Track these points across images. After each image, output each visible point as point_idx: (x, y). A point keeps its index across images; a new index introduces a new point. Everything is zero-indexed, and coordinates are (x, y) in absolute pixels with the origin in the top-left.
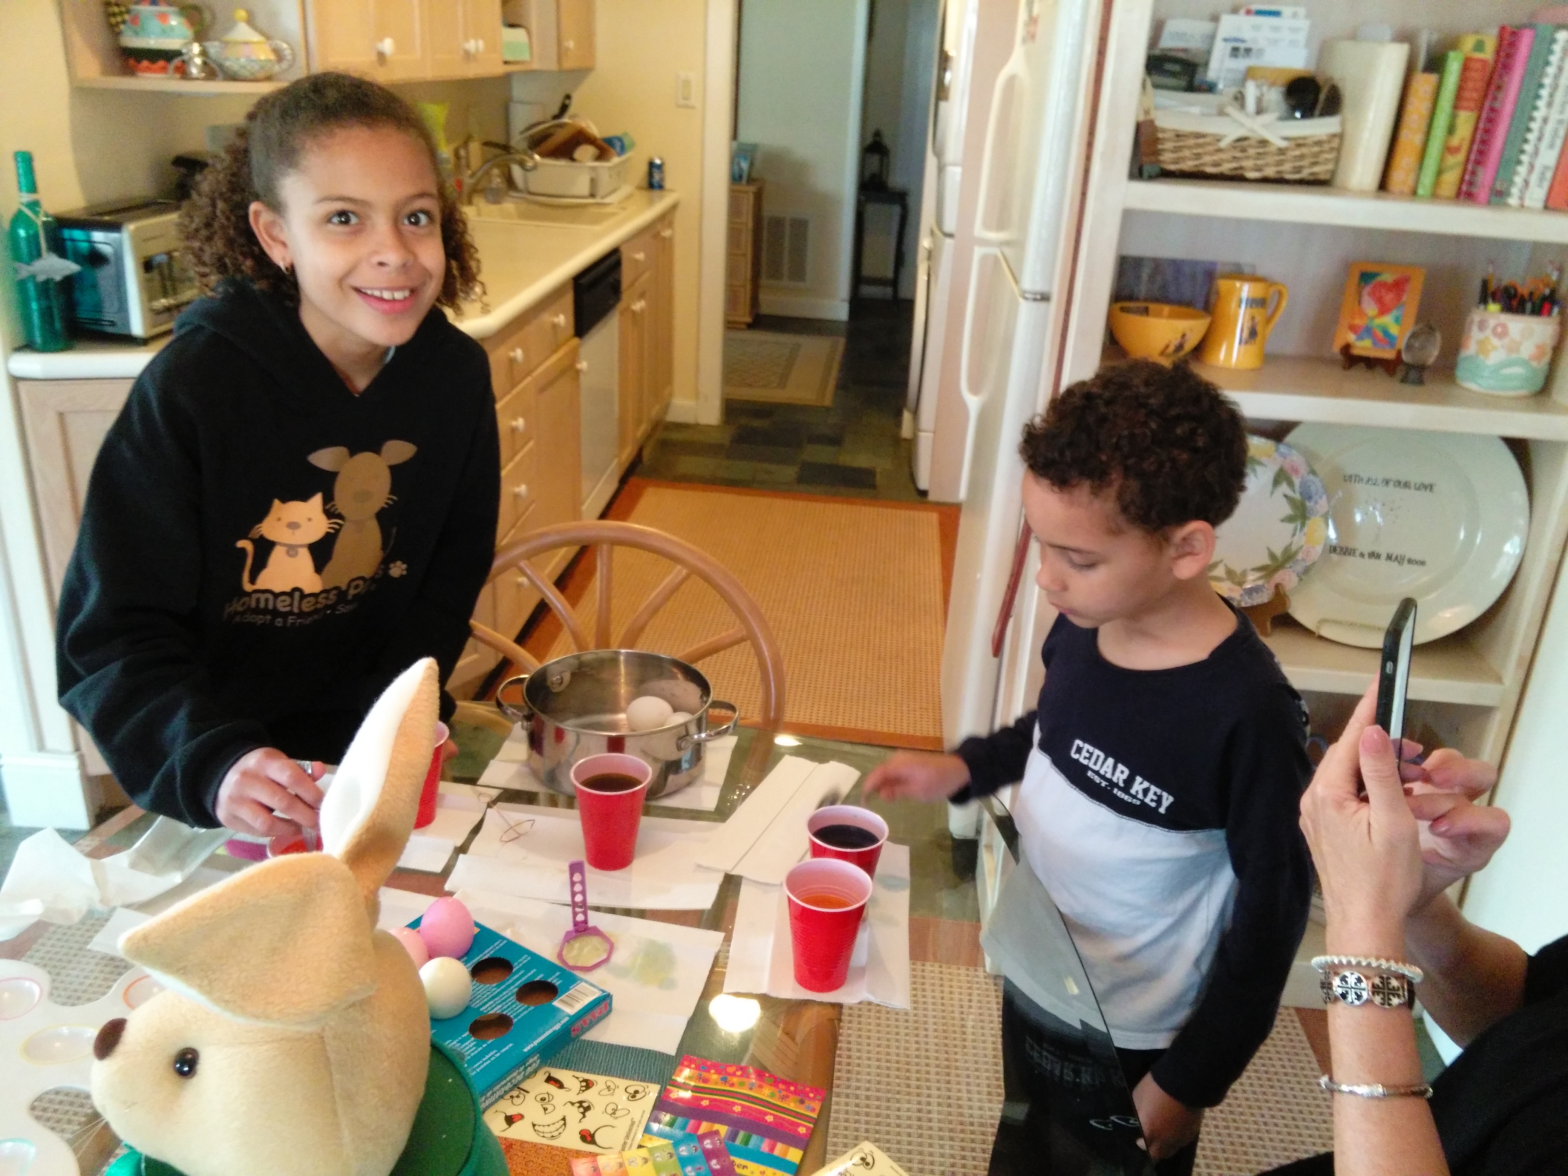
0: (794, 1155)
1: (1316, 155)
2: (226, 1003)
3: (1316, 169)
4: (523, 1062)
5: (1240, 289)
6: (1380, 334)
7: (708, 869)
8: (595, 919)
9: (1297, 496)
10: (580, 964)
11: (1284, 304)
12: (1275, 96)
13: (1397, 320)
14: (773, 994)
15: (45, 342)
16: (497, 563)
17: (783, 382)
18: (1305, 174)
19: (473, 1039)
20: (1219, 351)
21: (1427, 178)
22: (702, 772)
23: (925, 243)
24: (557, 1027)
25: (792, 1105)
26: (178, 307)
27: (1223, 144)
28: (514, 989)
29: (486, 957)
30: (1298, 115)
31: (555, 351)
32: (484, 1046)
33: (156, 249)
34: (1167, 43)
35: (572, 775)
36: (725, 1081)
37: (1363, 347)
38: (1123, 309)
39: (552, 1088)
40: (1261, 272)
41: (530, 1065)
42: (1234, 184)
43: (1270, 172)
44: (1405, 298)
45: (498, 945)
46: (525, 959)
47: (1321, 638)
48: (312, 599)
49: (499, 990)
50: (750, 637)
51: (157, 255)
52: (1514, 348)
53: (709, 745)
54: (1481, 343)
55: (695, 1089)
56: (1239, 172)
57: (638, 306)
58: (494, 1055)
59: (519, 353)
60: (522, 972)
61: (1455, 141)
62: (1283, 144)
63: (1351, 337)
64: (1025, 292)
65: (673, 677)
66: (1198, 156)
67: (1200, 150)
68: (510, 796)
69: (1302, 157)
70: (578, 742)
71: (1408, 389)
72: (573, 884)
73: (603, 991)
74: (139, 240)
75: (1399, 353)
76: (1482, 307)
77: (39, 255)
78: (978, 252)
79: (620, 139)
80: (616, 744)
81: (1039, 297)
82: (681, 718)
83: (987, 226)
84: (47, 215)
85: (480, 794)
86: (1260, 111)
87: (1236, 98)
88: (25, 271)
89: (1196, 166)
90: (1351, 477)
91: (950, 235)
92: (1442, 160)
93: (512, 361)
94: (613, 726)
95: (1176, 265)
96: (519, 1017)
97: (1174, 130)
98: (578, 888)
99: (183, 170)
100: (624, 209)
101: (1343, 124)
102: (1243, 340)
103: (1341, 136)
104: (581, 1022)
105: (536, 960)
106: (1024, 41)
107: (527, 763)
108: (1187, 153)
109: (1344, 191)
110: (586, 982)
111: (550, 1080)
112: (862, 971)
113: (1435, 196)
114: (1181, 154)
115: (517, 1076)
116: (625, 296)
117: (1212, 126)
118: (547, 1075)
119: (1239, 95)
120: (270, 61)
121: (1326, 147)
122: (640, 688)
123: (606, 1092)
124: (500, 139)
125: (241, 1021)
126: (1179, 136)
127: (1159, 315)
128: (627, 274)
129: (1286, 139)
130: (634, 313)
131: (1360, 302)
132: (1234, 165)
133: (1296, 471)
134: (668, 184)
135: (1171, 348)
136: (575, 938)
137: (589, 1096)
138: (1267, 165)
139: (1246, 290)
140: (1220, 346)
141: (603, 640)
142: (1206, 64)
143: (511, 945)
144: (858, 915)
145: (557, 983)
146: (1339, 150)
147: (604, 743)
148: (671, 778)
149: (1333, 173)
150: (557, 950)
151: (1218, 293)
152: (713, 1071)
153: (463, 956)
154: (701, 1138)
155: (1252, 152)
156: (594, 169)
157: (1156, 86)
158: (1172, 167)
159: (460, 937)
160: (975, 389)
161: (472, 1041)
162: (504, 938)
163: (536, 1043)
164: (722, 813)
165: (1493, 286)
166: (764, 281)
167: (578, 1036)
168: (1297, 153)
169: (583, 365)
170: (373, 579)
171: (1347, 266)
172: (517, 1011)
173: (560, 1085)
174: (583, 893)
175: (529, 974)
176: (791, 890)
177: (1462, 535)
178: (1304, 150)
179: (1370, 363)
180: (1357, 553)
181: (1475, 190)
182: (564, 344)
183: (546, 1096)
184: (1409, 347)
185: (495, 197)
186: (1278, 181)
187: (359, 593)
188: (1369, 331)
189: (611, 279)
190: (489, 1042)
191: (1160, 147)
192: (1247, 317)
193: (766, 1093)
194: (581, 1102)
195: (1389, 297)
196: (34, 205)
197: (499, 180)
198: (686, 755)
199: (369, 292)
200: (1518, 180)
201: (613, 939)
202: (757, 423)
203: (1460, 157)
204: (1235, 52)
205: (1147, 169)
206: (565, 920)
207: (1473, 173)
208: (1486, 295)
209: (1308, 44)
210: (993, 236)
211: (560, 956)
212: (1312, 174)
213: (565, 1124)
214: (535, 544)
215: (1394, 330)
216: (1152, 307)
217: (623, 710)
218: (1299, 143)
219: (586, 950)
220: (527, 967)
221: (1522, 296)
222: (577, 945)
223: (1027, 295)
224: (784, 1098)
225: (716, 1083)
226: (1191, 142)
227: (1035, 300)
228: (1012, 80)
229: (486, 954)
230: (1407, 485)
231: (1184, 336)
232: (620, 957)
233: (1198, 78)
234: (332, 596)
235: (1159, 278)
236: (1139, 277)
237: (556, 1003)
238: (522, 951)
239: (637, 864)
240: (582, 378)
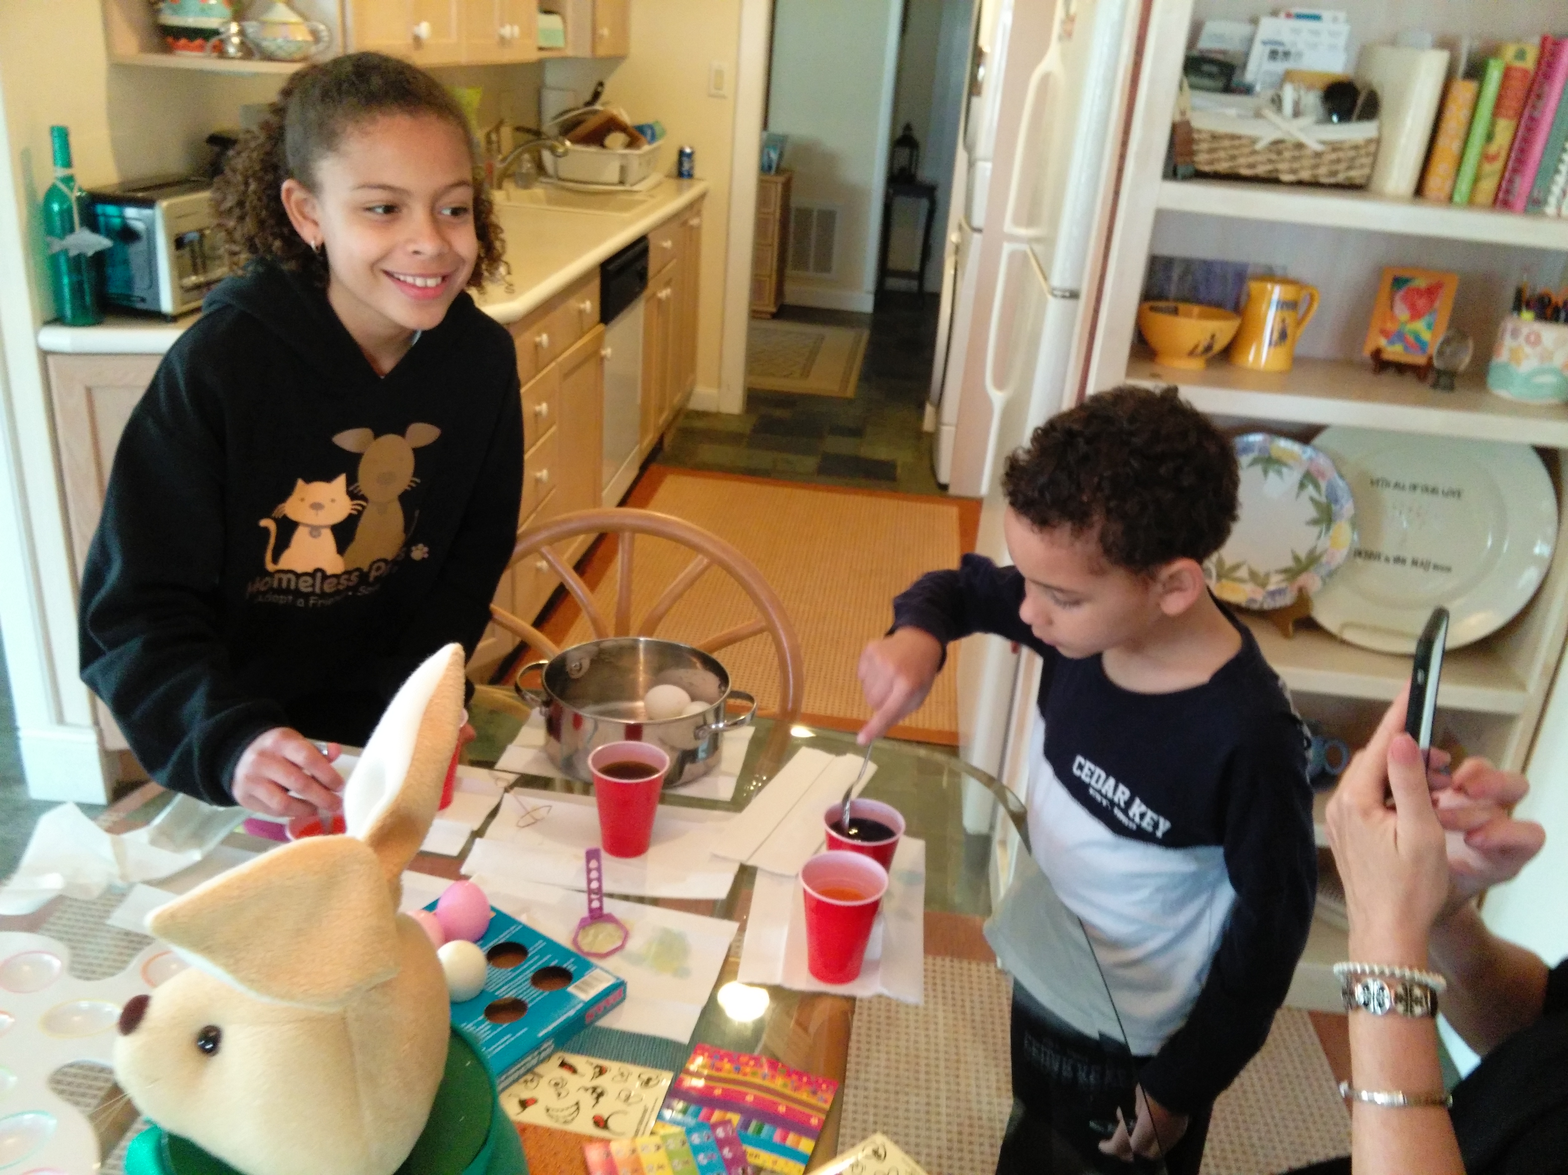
0: (806, 1145)
1: (1353, 159)
2: (251, 982)
3: (1353, 173)
4: (537, 1047)
5: (1272, 292)
6: (1411, 338)
7: (724, 859)
8: (610, 906)
9: (1323, 499)
10: (594, 950)
11: (1315, 306)
12: (1312, 100)
13: (1429, 326)
14: (788, 985)
15: (74, 316)
16: (519, 548)
17: (806, 373)
18: (1341, 178)
19: (487, 1022)
20: (1249, 353)
21: (1464, 185)
22: (718, 762)
23: (953, 237)
24: (571, 1013)
25: (804, 1096)
26: (208, 284)
27: (1259, 146)
28: (529, 974)
29: (500, 942)
30: (1335, 118)
31: (580, 338)
32: (500, 1029)
33: (188, 227)
34: (1205, 44)
35: (590, 762)
36: (738, 1070)
37: (1394, 351)
38: (1152, 309)
39: (565, 1073)
40: (1293, 274)
41: (545, 1050)
42: (1269, 186)
43: (1305, 175)
44: (1437, 304)
45: (513, 929)
46: (540, 944)
47: (1344, 642)
48: (334, 580)
49: (514, 975)
50: (770, 628)
51: (191, 232)
52: (1546, 356)
53: (727, 735)
54: (1514, 352)
55: (708, 1078)
56: (1274, 175)
57: (664, 293)
58: (508, 1039)
59: (544, 338)
60: (536, 958)
61: (1493, 148)
62: (1319, 148)
63: (1383, 342)
64: (1054, 289)
65: (692, 666)
66: (1233, 158)
67: (1236, 152)
68: (527, 781)
69: (1338, 161)
70: (596, 728)
71: (1439, 394)
72: (589, 871)
73: (618, 978)
74: (171, 217)
75: (1430, 359)
76: (1515, 315)
77: (72, 230)
78: (1007, 248)
79: (651, 127)
80: (634, 732)
81: (1067, 294)
82: (698, 707)
83: (1017, 222)
84: (80, 190)
85: (498, 779)
86: (1297, 114)
87: (1273, 101)
88: (57, 245)
89: (1230, 167)
90: (1378, 481)
91: (979, 230)
92: (1479, 167)
93: (537, 346)
94: (631, 714)
95: (1208, 265)
96: (535, 1002)
97: (1209, 132)
98: (594, 874)
99: (217, 149)
100: (652, 196)
101: (1380, 129)
102: (1273, 343)
103: (1378, 141)
104: (595, 1008)
105: (551, 946)
106: (1060, 38)
107: (545, 748)
108: (1222, 154)
109: (1380, 196)
110: (602, 969)
111: (563, 1065)
112: (876, 965)
113: (1471, 203)
114: (1215, 156)
115: (531, 1060)
116: (651, 284)
117: (1248, 129)
118: (560, 1061)
119: (1276, 98)
120: (306, 42)
121: (1363, 152)
122: (658, 676)
123: (619, 1078)
124: (531, 124)
125: (266, 1000)
126: (1215, 137)
127: (1188, 315)
128: (654, 262)
129: (1323, 143)
130: (660, 301)
131: (1392, 307)
132: (1269, 167)
133: (1323, 475)
134: (698, 172)
135: (1201, 348)
136: (590, 924)
137: (603, 1082)
138: (1302, 168)
139: (1277, 292)
140: (1250, 348)
141: (622, 627)
142: (1244, 66)
143: (526, 930)
144: (872, 909)
145: (572, 968)
146: (1375, 156)
147: (622, 731)
148: (688, 767)
149: (1369, 178)
150: (573, 936)
151: (1249, 296)
152: (726, 1060)
153: (479, 940)
154: (714, 1127)
155: (1287, 154)
156: (624, 156)
157: (1193, 87)
158: (1207, 168)
159: (475, 920)
160: (1000, 384)
161: (486, 1026)
162: (520, 923)
163: (551, 1028)
164: (738, 803)
165: (1527, 294)
166: (789, 272)
167: (592, 1022)
168: (1334, 156)
169: (607, 352)
170: (395, 562)
171: (1380, 271)
172: (532, 995)
173: (573, 1070)
174: (599, 879)
175: (545, 959)
176: (808, 883)
177: (1489, 543)
178: (1341, 154)
179: (1401, 368)
180: (1383, 558)
181: (1511, 198)
182: (590, 329)
183: (559, 1081)
184: (1440, 353)
185: (525, 182)
186: (1314, 185)
187: (381, 575)
188: (1400, 337)
189: (638, 266)
190: (504, 1026)
191: (1195, 147)
192: (1278, 319)
193: (779, 1083)
194: (594, 1089)
195: (1421, 303)
196: (69, 180)
197: (529, 165)
198: (703, 746)
199: (402, 278)
200: (1556, 190)
201: (628, 926)
202: (778, 413)
203: (1498, 165)
204: (1274, 55)
205: (1181, 170)
206: (580, 907)
207: (1511, 181)
208: (1520, 303)
209: (1347, 48)
210: (1022, 232)
211: (575, 942)
212: (1348, 178)
213: (578, 1109)
214: (556, 530)
215: (1426, 336)
216: (1182, 307)
217: (642, 698)
218: (1335, 147)
219: (601, 937)
220: (542, 953)
221: (1557, 303)
222: (592, 931)
223: (1056, 292)
224: (796, 1089)
225: (729, 1072)
226: (1226, 143)
227: (1064, 297)
228: (1046, 79)
229: (502, 938)
230: (1434, 491)
231: (1213, 337)
232: (634, 944)
233: (1235, 79)
234: (354, 577)
235: (1190, 277)
236: (1169, 278)
237: (571, 989)
238: (536, 936)
239: (653, 852)
240: (606, 364)
